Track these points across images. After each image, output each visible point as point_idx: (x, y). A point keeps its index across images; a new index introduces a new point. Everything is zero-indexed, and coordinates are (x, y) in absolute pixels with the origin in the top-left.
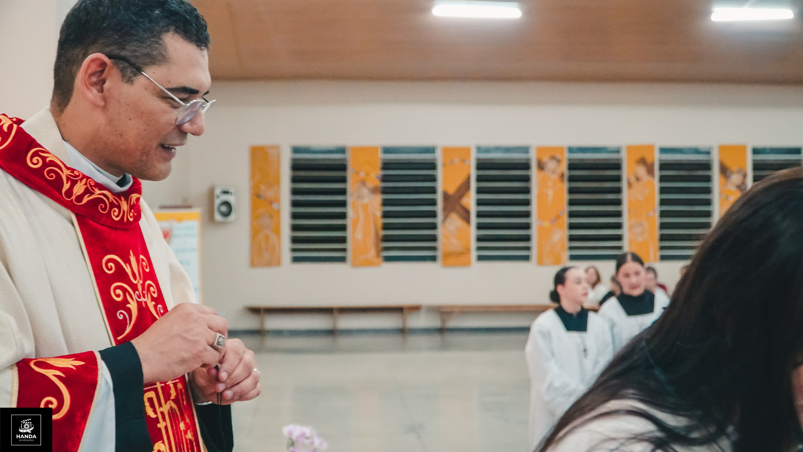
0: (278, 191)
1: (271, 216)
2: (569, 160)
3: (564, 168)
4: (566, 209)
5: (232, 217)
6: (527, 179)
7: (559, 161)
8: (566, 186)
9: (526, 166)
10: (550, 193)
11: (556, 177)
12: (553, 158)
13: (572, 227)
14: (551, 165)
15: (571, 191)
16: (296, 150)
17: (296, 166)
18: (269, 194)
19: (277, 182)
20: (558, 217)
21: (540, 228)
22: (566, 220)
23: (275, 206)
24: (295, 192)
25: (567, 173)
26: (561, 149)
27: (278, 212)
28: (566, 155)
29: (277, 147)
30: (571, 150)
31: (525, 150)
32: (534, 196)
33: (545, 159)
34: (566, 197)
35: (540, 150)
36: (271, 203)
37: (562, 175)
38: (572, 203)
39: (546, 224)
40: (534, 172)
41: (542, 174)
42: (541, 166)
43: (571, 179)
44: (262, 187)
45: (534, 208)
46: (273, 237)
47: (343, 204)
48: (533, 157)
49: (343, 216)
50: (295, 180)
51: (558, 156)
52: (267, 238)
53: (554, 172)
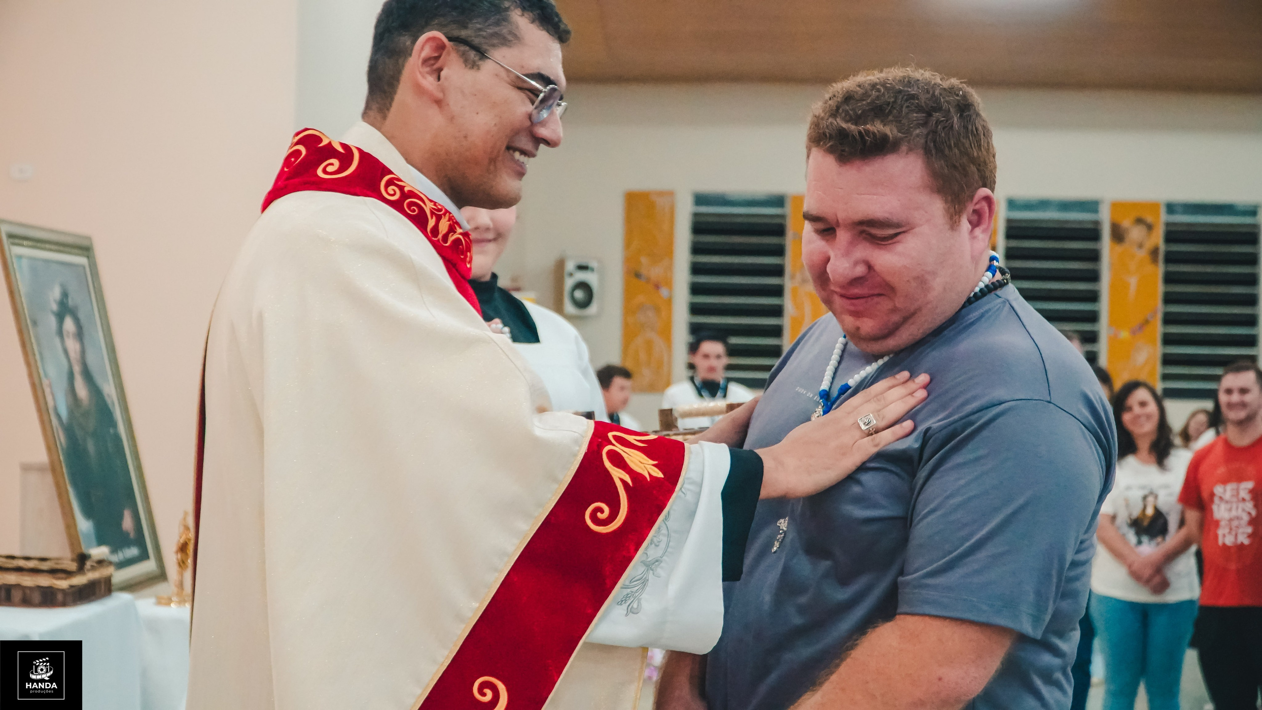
0: (670, 268)
1: (657, 309)
2: (1168, 224)
3: (1158, 238)
4: (1160, 308)
5: (593, 309)
6: (1094, 256)
7: (1150, 227)
8: (1160, 270)
9: (1092, 233)
10: (1133, 281)
11: (1142, 254)
12: (1139, 221)
13: (1168, 340)
14: (1136, 233)
15: (1169, 279)
16: (700, 199)
17: (700, 227)
18: (655, 272)
19: (669, 252)
20: (1147, 322)
21: (1113, 340)
22: (1158, 329)
23: (664, 292)
24: (696, 269)
25: (1162, 248)
26: (1153, 207)
27: (669, 302)
28: (1164, 217)
29: (670, 194)
30: (1171, 208)
31: (1092, 206)
32: (1105, 286)
33: (1126, 223)
34: (1160, 288)
35: (1117, 206)
36: (657, 287)
37: (1154, 252)
38: (1168, 299)
39: (1125, 334)
40: (1106, 245)
41: (1119, 249)
42: (1118, 235)
43: (1170, 258)
44: (644, 260)
45: (1104, 307)
46: (659, 343)
47: (778, 291)
48: (1105, 217)
49: (778, 311)
50: (697, 249)
51: (1149, 219)
52: (649, 345)
53: (1141, 246)
